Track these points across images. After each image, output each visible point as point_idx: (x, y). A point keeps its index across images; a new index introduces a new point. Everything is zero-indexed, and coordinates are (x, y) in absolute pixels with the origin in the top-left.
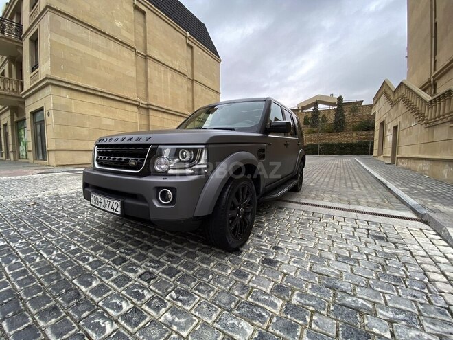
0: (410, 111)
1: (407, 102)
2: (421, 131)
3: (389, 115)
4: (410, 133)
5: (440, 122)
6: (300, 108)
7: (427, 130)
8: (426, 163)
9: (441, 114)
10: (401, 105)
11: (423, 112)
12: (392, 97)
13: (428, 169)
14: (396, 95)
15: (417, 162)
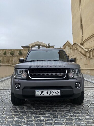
0: (80, 53)
1: (78, 50)
2: (85, 60)
3: (71, 54)
4: (81, 61)
5: (92, 58)
6: (30, 46)
7: (87, 60)
8: (88, 71)
9: (92, 55)
10: (76, 51)
11: (85, 54)
12: (71, 47)
13: (89, 73)
14: (73, 47)
15: (85, 70)
